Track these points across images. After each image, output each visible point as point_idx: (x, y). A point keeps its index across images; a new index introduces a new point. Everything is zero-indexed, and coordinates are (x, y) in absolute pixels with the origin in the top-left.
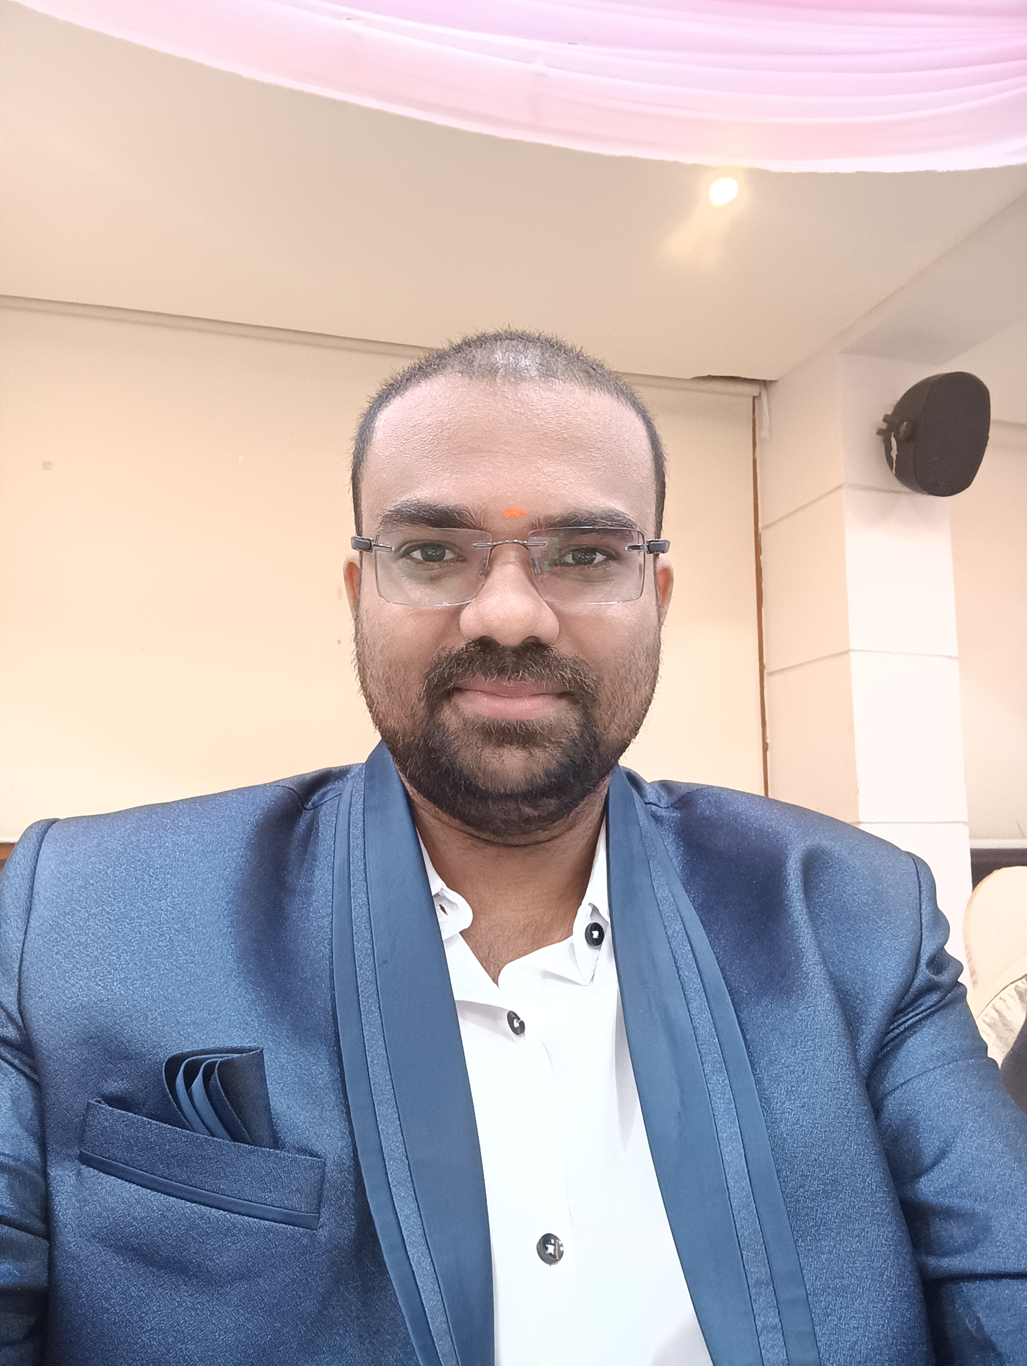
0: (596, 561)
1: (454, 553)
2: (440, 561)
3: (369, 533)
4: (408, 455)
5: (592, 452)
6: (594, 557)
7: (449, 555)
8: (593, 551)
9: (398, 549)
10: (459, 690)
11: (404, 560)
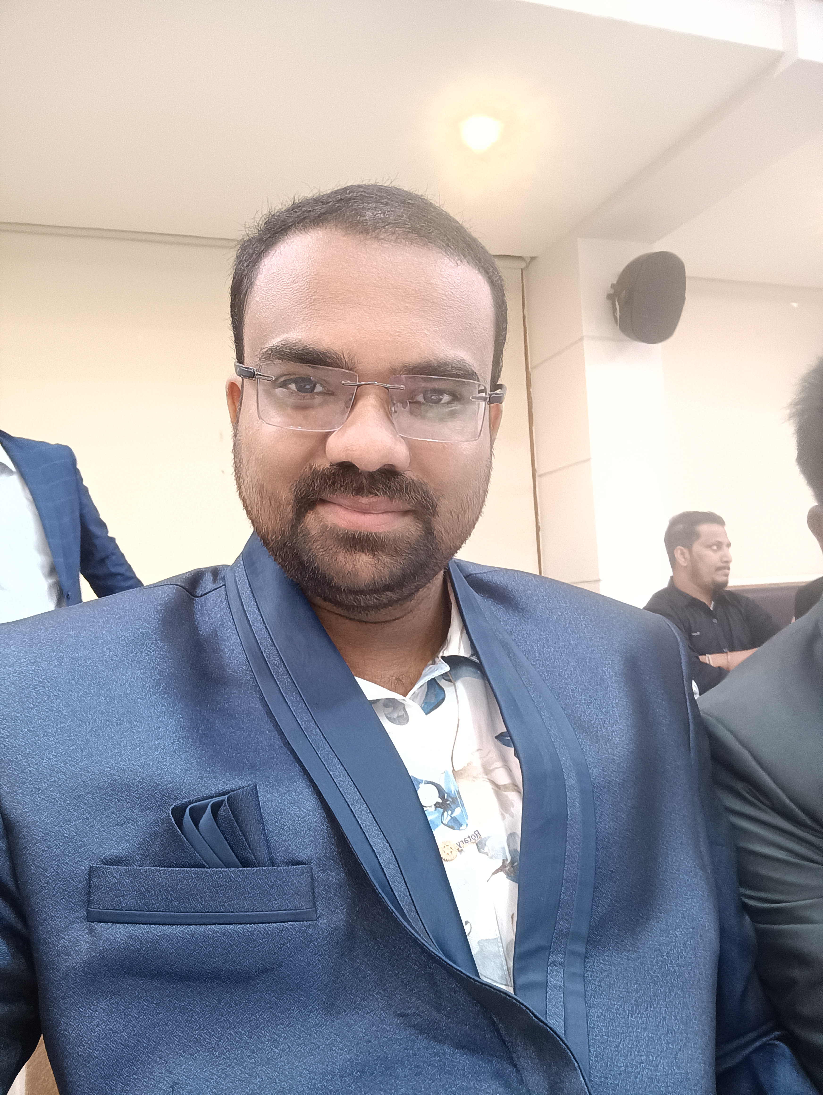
0: (443, 402)
1: (324, 387)
2: (311, 392)
3: (250, 362)
4: (287, 300)
5: (445, 309)
6: (441, 397)
7: (319, 388)
8: (441, 392)
9: (277, 379)
10: (323, 502)
11: (281, 389)
